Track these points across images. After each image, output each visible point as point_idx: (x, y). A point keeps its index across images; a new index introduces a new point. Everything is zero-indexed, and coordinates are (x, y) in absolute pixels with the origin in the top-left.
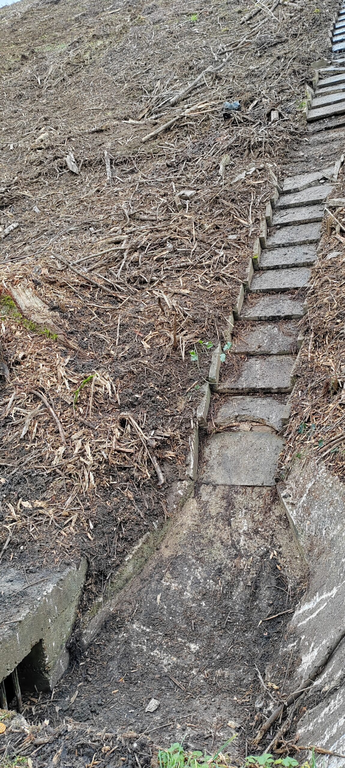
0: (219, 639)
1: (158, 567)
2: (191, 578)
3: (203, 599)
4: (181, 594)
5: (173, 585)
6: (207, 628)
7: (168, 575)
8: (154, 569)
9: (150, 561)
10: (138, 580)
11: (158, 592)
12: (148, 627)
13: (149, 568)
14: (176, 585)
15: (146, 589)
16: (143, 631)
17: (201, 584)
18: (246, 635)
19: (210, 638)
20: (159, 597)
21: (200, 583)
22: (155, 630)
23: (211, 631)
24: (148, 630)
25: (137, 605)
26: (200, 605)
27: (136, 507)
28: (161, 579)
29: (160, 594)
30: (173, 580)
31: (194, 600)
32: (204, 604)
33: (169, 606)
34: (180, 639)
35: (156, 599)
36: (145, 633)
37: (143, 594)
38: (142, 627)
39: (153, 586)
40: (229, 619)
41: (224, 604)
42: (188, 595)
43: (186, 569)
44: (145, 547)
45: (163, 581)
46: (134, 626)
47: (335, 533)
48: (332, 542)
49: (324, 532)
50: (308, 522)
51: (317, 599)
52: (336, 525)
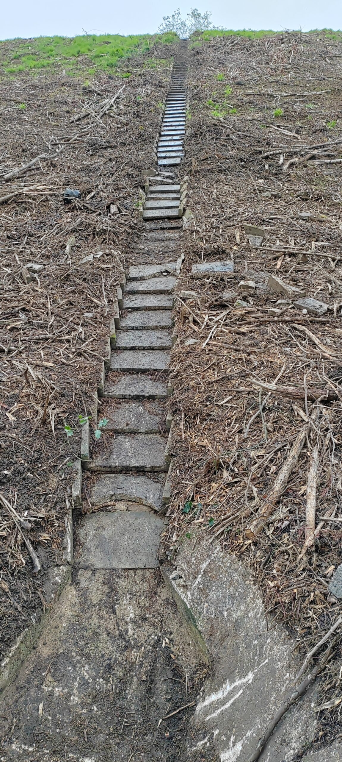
0: (116, 748)
1: (37, 669)
2: (78, 679)
3: (94, 702)
4: (67, 699)
5: (57, 689)
6: (102, 737)
7: (50, 678)
8: (32, 672)
9: (26, 664)
10: (14, 689)
11: (38, 700)
12: (31, 746)
13: (25, 673)
14: (61, 689)
15: (23, 698)
16: (24, 751)
17: (90, 685)
18: (147, 738)
19: (107, 748)
20: (41, 707)
21: (89, 683)
22: (40, 748)
23: (106, 739)
24: (31, 749)
25: (14, 720)
26: (91, 710)
27: (12, 599)
28: (42, 684)
29: (43, 702)
30: (56, 684)
31: (83, 705)
32: (96, 709)
33: (53, 716)
34: (71, 755)
35: (38, 710)
36: (27, 754)
37: (21, 705)
38: (23, 746)
39: (32, 693)
40: (125, 722)
41: (118, 705)
42: (75, 699)
43: (70, 668)
44: (23, 646)
45: (43, 687)
46: (14, 747)
47: (239, 614)
48: (237, 625)
49: (225, 613)
50: (206, 604)
51: (228, 687)
52: (239, 605)
